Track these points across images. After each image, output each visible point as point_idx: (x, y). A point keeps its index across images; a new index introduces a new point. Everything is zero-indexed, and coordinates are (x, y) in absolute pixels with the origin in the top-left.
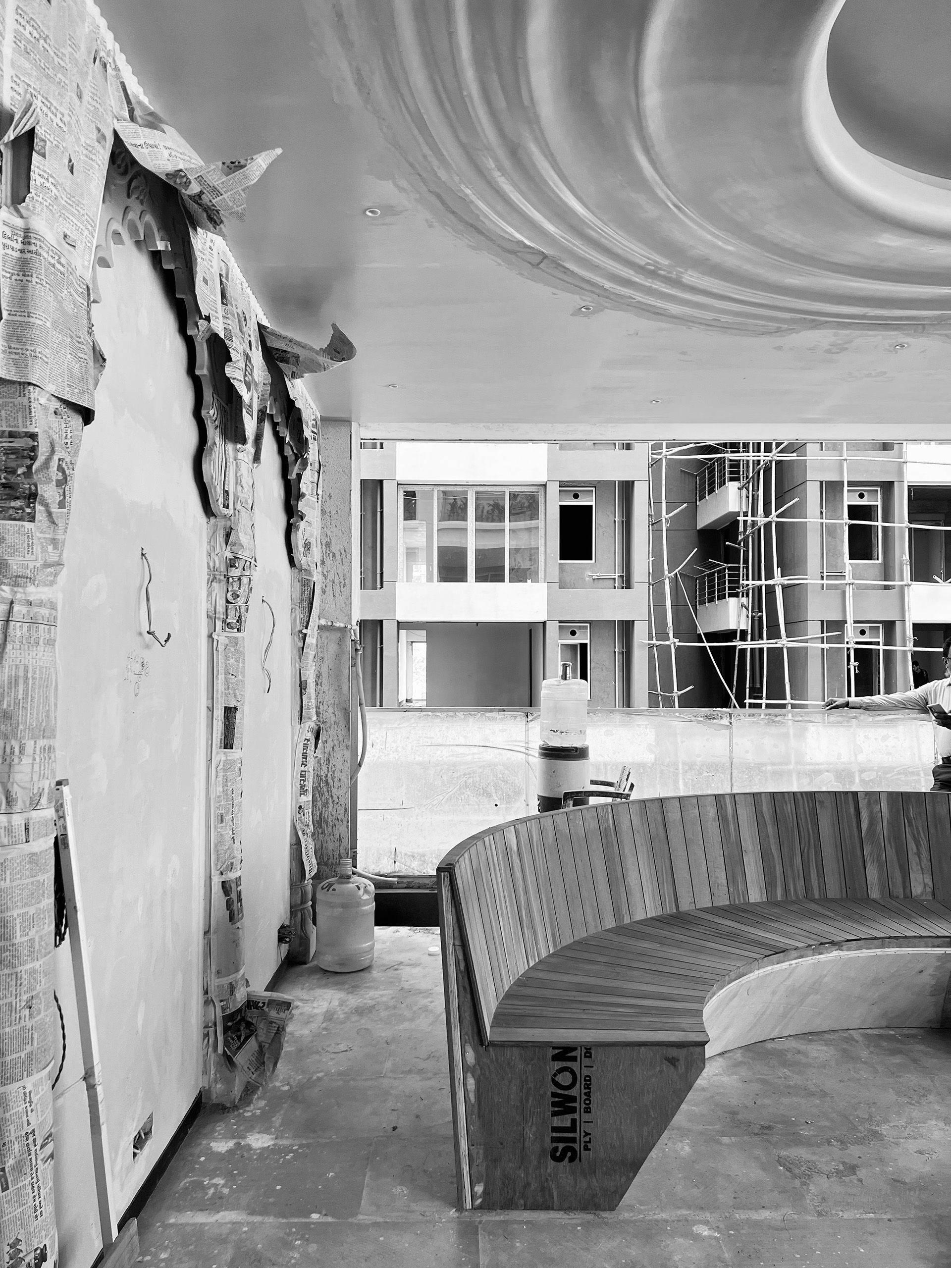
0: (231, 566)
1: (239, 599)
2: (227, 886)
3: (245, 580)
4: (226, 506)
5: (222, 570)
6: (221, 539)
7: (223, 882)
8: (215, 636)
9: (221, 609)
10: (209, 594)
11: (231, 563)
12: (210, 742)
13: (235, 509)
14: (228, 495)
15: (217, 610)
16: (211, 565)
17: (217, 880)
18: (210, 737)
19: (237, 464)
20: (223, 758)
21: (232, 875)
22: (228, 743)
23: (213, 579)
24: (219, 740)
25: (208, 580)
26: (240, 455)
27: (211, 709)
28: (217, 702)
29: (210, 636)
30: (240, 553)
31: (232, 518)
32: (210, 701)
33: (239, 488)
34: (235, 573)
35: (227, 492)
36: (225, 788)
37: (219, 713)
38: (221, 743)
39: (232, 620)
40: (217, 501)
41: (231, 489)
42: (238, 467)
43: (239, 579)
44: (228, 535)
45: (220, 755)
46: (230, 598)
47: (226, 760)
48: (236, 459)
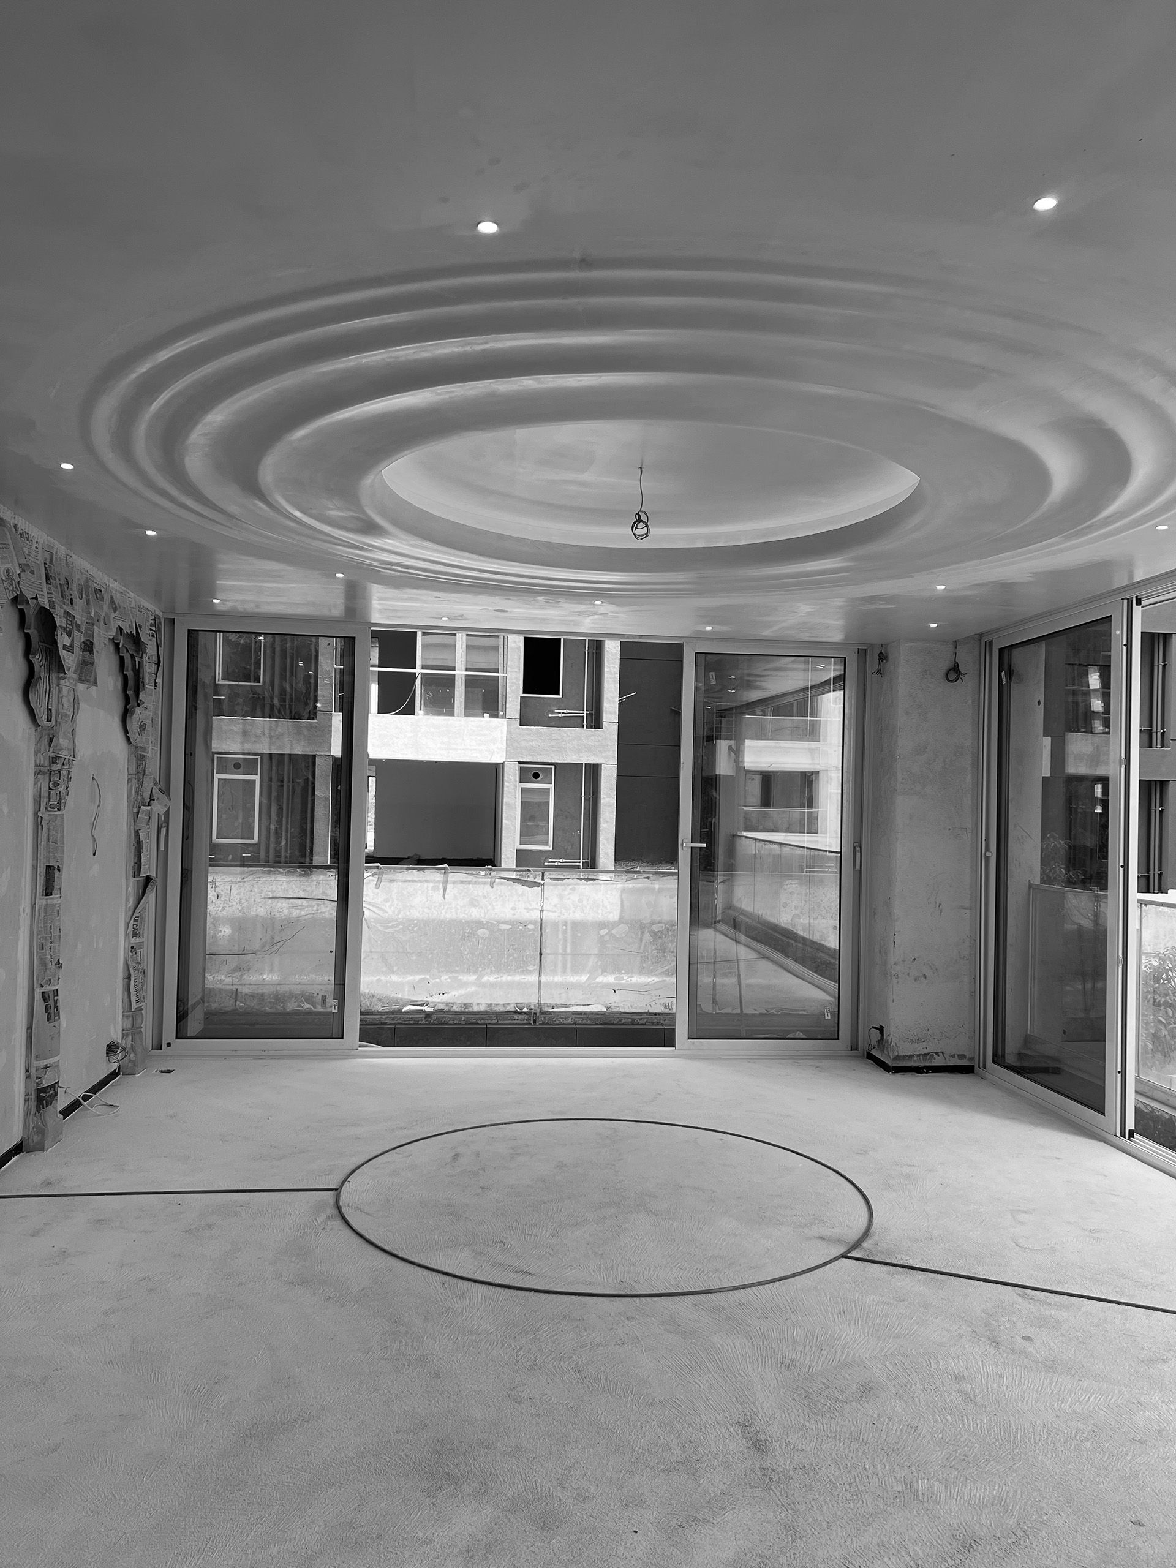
0: (53, 763)
1: (59, 787)
2: (47, 996)
3: (64, 772)
4: (49, 720)
5: (46, 765)
6: (45, 741)
7: (43, 993)
8: (40, 814)
9: (45, 793)
10: (36, 783)
11: (54, 760)
12: (34, 891)
13: (56, 722)
14: (51, 712)
15: (42, 795)
16: (38, 762)
17: (38, 992)
18: (34, 888)
19: (59, 688)
20: (44, 902)
21: (49, 988)
22: (48, 892)
23: (38, 773)
24: (41, 890)
25: (35, 772)
26: (62, 682)
27: (35, 868)
28: (40, 861)
29: (36, 814)
30: (60, 753)
31: (54, 728)
32: (35, 861)
33: (61, 706)
34: (56, 768)
35: (50, 710)
36: (45, 925)
37: (42, 870)
38: (43, 892)
39: (54, 802)
40: (42, 717)
41: (54, 708)
42: (60, 691)
43: (60, 772)
44: (51, 740)
45: (41, 901)
46: (51, 786)
47: (47, 904)
48: (58, 685)
